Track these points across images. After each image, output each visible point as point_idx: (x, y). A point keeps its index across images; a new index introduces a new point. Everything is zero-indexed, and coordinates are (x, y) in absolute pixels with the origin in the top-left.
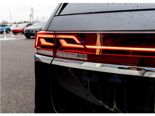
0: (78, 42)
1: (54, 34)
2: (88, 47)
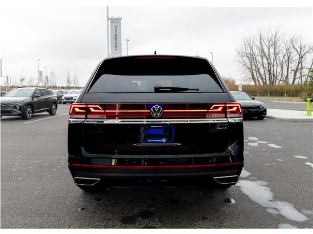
0: (101, 109)
1: (86, 105)
2: (106, 111)
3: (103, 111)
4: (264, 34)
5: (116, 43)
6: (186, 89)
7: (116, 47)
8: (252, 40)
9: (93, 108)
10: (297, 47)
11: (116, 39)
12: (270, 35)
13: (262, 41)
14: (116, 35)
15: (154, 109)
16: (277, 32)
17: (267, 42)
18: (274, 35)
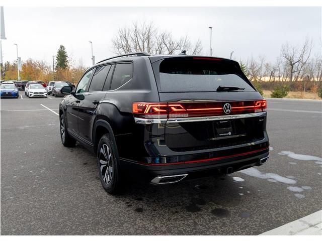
0: (182, 107)
1: (167, 104)
2: (188, 110)
3: (185, 110)
4: (139, 27)
6: (237, 89)
8: (127, 32)
9: (175, 107)
10: (167, 43)
12: (145, 29)
13: (137, 34)
15: (226, 106)
16: (150, 26)
17: (141, 35)
18: (148, 29)
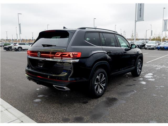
5: (140, 13)
7: (140, 15)
11: (140, 11)
14: (141, 8)
